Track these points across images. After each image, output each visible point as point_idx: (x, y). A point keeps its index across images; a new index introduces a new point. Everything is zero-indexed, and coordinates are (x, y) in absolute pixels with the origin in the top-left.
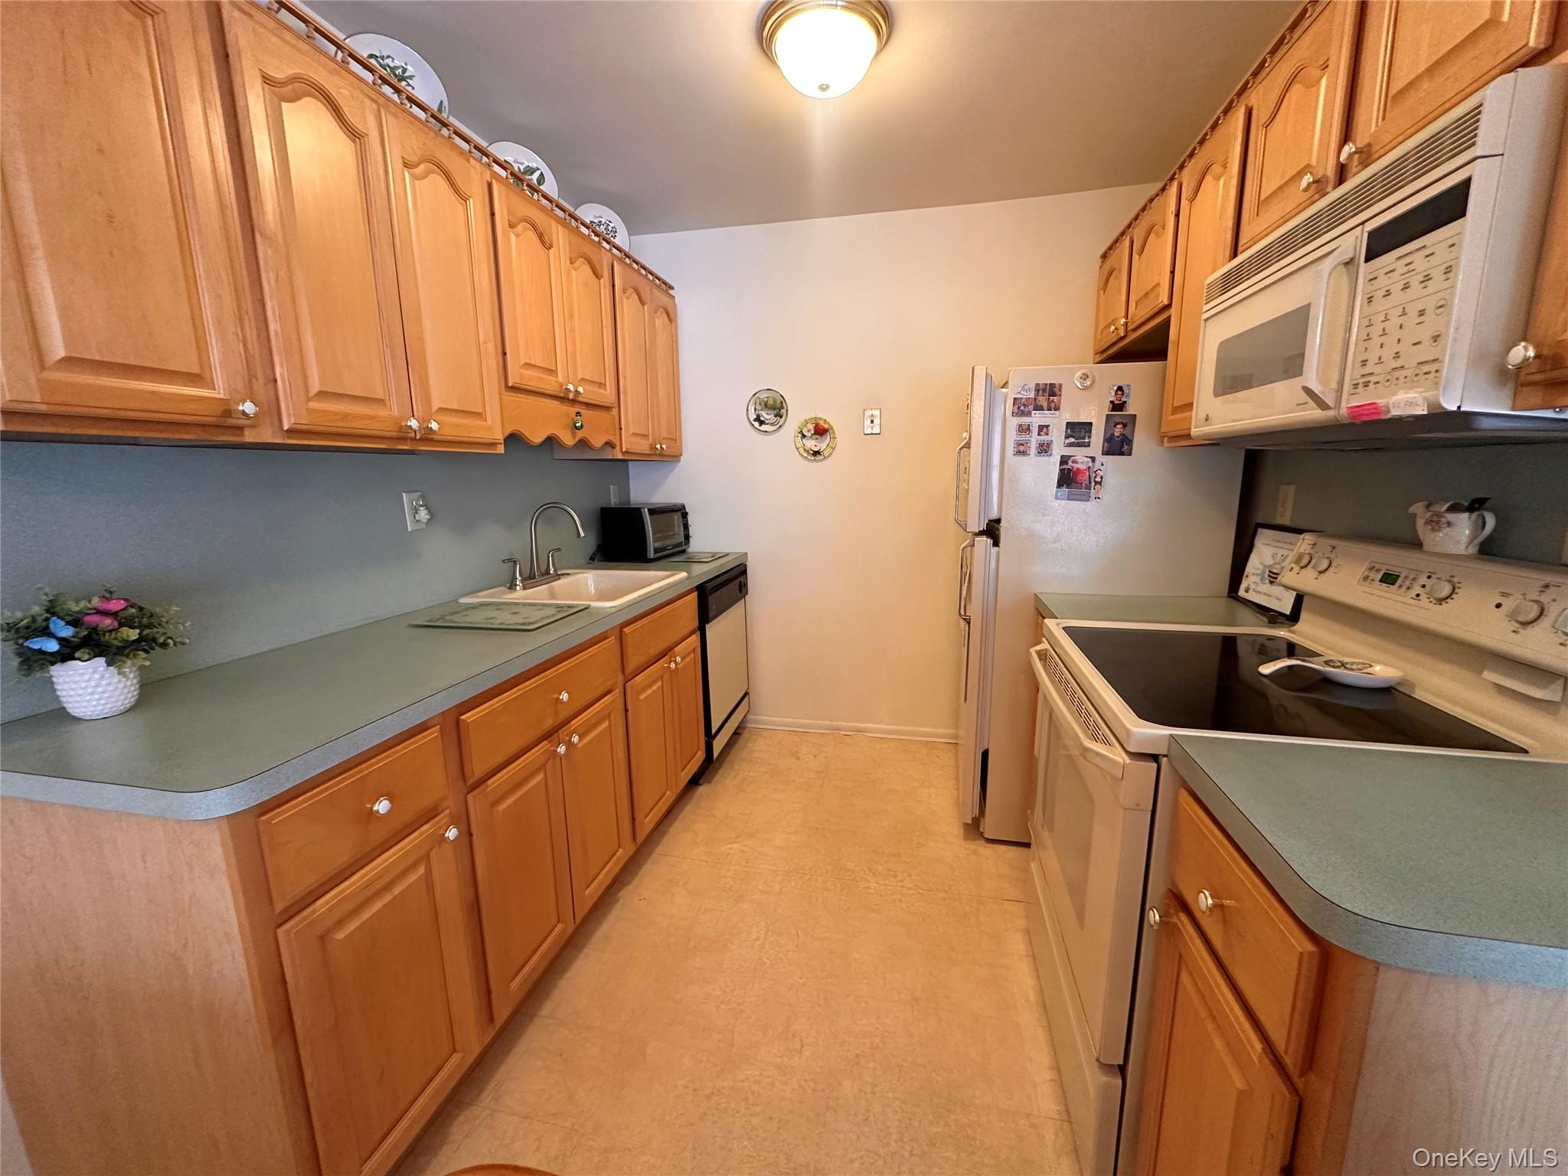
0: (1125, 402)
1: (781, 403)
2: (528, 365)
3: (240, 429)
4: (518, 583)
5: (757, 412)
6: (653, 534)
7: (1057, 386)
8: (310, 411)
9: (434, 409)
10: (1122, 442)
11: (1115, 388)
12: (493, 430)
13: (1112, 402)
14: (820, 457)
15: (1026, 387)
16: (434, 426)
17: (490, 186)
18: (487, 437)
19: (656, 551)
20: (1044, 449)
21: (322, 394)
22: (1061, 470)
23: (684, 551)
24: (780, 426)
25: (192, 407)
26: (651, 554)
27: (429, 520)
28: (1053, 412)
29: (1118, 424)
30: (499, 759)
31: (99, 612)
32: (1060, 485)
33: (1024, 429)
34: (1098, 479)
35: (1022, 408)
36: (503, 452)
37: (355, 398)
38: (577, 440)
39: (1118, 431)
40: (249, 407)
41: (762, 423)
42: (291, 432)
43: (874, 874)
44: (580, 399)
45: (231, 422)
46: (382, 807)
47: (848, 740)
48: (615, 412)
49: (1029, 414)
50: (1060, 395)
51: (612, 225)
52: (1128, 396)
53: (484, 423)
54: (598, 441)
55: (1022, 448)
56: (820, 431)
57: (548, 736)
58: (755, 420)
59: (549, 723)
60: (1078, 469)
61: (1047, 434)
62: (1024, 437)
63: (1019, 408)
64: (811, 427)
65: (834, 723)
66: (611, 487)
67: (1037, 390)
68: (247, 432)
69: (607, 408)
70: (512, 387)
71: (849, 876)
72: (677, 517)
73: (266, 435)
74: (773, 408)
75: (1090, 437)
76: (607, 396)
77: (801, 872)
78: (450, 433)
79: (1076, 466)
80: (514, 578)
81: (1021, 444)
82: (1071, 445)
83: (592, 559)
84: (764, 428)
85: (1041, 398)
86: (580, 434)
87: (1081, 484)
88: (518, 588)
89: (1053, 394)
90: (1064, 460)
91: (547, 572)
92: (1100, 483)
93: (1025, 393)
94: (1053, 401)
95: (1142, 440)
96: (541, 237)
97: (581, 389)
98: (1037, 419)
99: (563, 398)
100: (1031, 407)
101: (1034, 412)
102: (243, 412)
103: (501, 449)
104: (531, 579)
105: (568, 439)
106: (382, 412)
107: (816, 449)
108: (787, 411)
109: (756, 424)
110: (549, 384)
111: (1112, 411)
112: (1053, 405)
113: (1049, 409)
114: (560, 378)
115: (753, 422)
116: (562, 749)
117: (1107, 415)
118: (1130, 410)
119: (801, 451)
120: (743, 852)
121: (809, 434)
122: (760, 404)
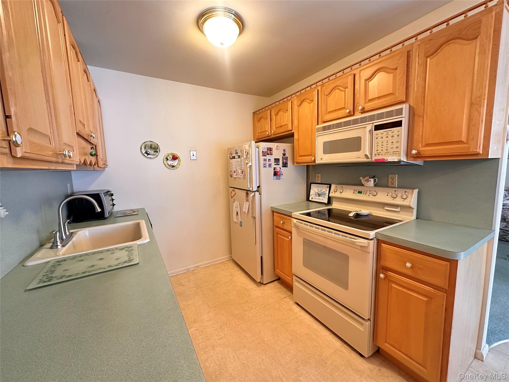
0: (285, 153)
1: (157, 147)
2: (80, 122)
4: (59, 244)
5: (146, 150)
7: (272, 148)
10: (286, 164)
11: (283, 150)
13: (283, 153)
14: (175, 168)
15: (265, 148)
20: (270, 166)
22: (274, 171)
24: (157, 156)
28: (271, 155)
29: (284, 159)
32: (274, 176)
33: (265, 160)
34: (282, 174)
35: (264, 154)
38: (90, 161)
39: (285, 161)
41: (148, 154)
44: (91, 141)
47: (195, 271)
49: (266, 156)
50: (272, 151)
52: (286, 152)
54: (93, 162)
55: (265, 165)
56: (175, 158)
58: (145, 153)
60: (277, 171)
61: (270, 161)
62: (265, 162)
63: (263, 154)
64: (171, 156)
65: (188, 267)
66: (68, 184)
67: (267, 149)
69: (95, 146)
72: (108, 196)
74: (154, 149)
75: (279, 162)
79: (277, 170)
81: (265, 164)
82: (276, 164)
84: (149, 156)
85: (268, 151)
86: (90, 159)
87: (278, 175)
88: (59, 247)
89: (271, 151)
90: (274, 169)
92: (282, 175)
93: (265, 150)
94: (271, 152)
95: (290, 163)
96: (76, 55)
98: (268, 157)
99: (87, 140)
100: (266, 154)
101: (267, 155)
103: (75, 167)
107: (173, 165)
108: (160, 150)
109: (146, 155)
110: (84, 132)
111: (283, 156)
112: (271, 154)
113: (270, 155)
114: (86, 129)
115: (145, 154)
117: (282, 157)
118: (286, 156)
119: (167, 165)
121: (170, 159)
122: (148, 147)
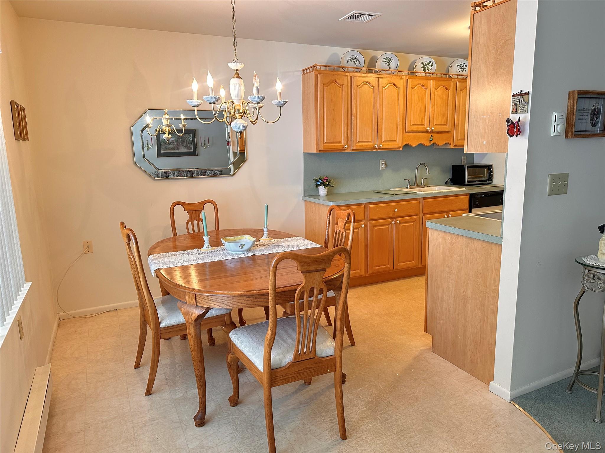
2: (413, 125)
3: (345, 150)
6: (468, 175)
8: (356, 145)
9: (383, 141)
12: (399, 144)
16: (381, 145)
17: (407, 80)
18: (397, 146)
19: (468, 182)
21: (359, 142)
25: (339, 147)
26: (466, 183)
30: (377, 217)
31: (324, 179)
36: (402, 149)
37: (365, 142)
40: (346, 146)
42: (353, 150)
44: (433, 131)
45: (344, 149)
51: (465, 65)
53: (396, 143)
54: (441, 143)
57: (391, 218)
59: (391, 215)
66: (462, 159)
68: (346, 150)
70: (407, 132)
72: (486, 170)
73: (349, 151)
76: (447, 128)
78: (385, 147)
80: (408, 185)
83: (446, 183)
86: (432, 142)
88: (408, 188)
91: (421, 185)
96: (423, 87)
97: (433, 128)
102: (345, 147)
104: (414, 186)
105: (427, 144)
106: (370, 144)
116: (393, 222)
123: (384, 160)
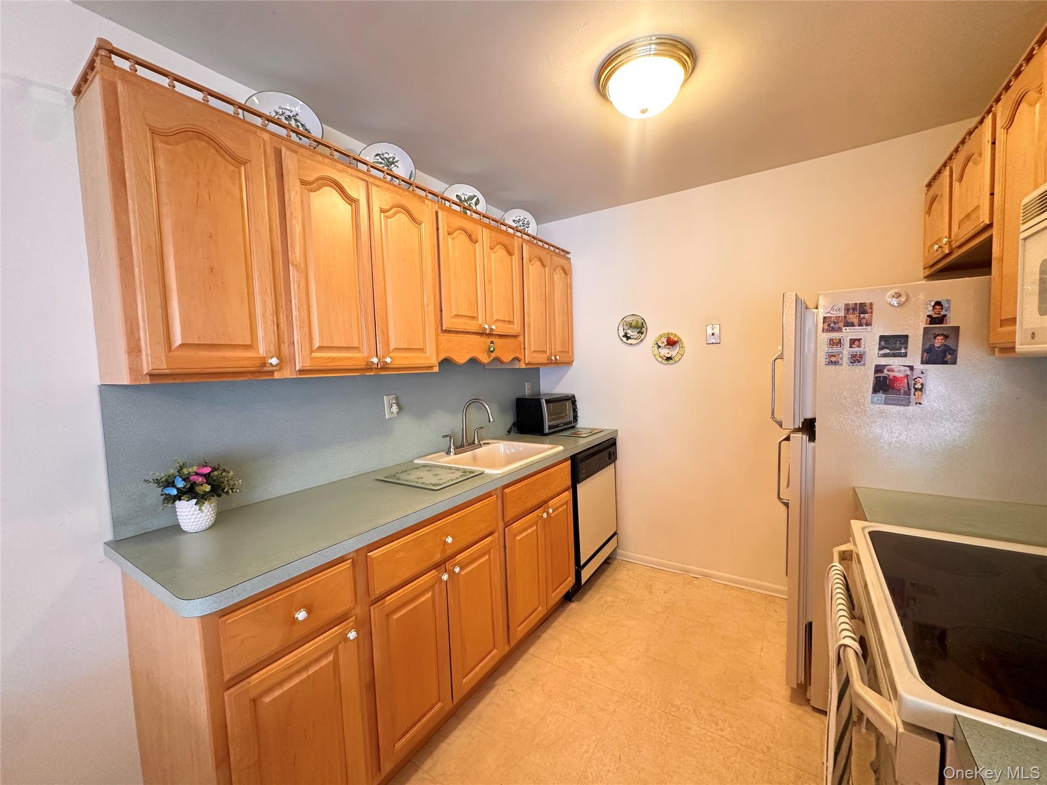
0: (945, 316)
1: (642, 323)
2: (457, 316)
3: (273, 372)
4: (452, 450)
5: (625, 331)
6: (548, 416)
7: (868, 305)
8: (312, 359)
9: (391, 348)
10: (944, 352)
11: (933, 304)
12: (431, 358)
13: (929, 316)
14: (671, 362)
15: (835, 307)
16: (388, 360)
17: (437, 213)
18: (427, 363)
19: (550, 428)
20: (857, 359)
21: (321, 348)
22: (876, 378)
23: (574, 427)
24: (642, 340)
25: (245, 363)
26: (547, 430)
27: (398, 412)
28: (864, 327)
29: (938, 335)
30: (396, 582)
31: (197, 474)
32: (876, 390)
33: (833, 343)
34: (918, 386)
35: (832, 325)
36: (438, 371)
37: (340, 348)
38: (491, 358)
39: (938, 342)
40: (274, 361)
41: (628, 338)
42: (301, 371)
43: (697, 716)
44: (494, 333)
45: (265, 369)
46: (301, 615)
47: (696, 582)
48: (521, 338)
49: (839, 330)
50: (872, 312)
51: (526, 220)
52: (948, 309)
53: (425, 354)
54: (507, 358)
55: (833, 359)
56: (671, 343)
57: (437, 566)
58: (624, 336)
59: (438, 557)
60: (895, 377)
61: (859, 346)
62: (835, 349)
63: (829, 325)
64: (665, 340)
65: (685, 566)
66: (526, 384)
67: (847, 309)
68: (276, 374)
69: (515, 336)
70: (445, 330)
71: (675, 712)
72: (568, 404)
73: (287, 374)
74: (636, 327)
75: (906, 348)
76: (515, 328)
77: (634, 697)
78: (398, 363)
79: (892, 374)
80: (450, 447)
81: (832, 356)
82: (885, 355)
83: (509, 432)
84: (630, 341)
85: (851, 316)
86: (493, 355)
87: (899, 390)
88: (452, 453)
89: (865, 312)
90: (879, 369)
91: (473, 443)
92: (921, 390)
93: (835, 312)
94: (864, 318)
96: (470, 237)
97: (494, 327)
98: (847, 334)
99: (482, 334)
100: (841, 324)
101: (844, 328)
102: (271, 364)
103: (436, 369)
104: (462, 447)
105: (484, 359)
106: (356, 355)
107: (668, 356)
108: (647, 329)
109: (624, 339)
110: (472, 326)
111: (930, 324)
112: (864, 321)
113: (860, 325)
114: (480, 321)
115: (622, 338)
116: (445, 577)
117: (925, 328)
118: (951, 322)
119: (657, 357)
120: (591, 667)
121: (663, 345)
122: (627, 325)
123: (394, 396)
